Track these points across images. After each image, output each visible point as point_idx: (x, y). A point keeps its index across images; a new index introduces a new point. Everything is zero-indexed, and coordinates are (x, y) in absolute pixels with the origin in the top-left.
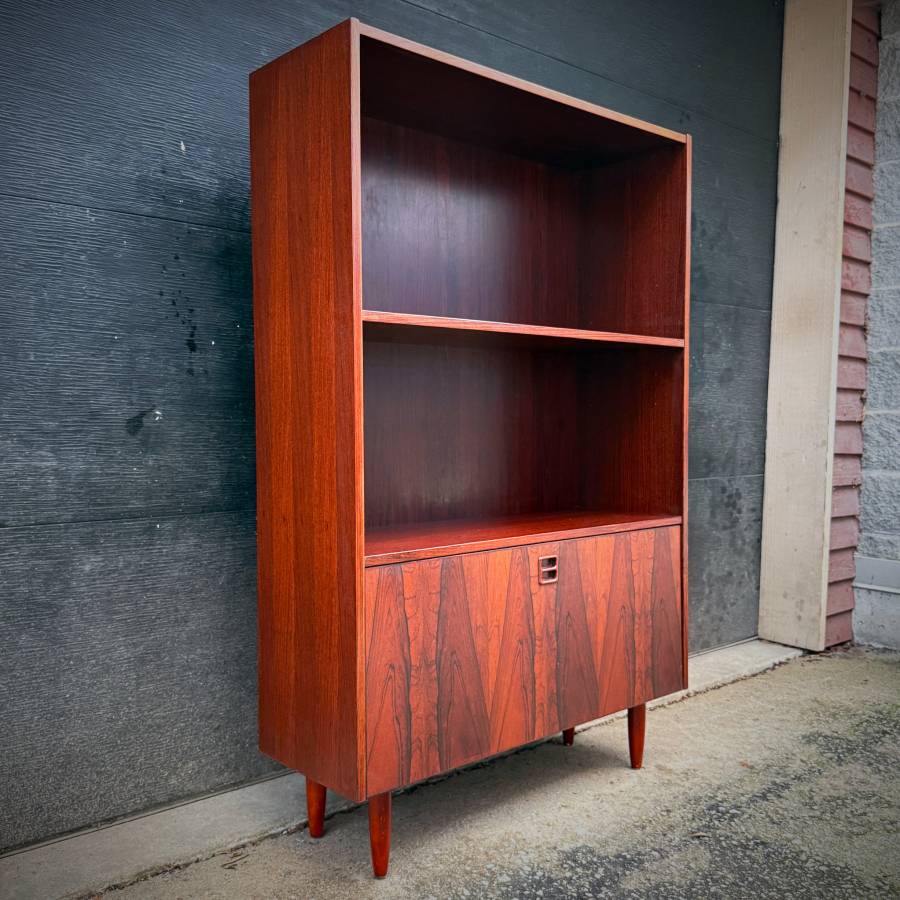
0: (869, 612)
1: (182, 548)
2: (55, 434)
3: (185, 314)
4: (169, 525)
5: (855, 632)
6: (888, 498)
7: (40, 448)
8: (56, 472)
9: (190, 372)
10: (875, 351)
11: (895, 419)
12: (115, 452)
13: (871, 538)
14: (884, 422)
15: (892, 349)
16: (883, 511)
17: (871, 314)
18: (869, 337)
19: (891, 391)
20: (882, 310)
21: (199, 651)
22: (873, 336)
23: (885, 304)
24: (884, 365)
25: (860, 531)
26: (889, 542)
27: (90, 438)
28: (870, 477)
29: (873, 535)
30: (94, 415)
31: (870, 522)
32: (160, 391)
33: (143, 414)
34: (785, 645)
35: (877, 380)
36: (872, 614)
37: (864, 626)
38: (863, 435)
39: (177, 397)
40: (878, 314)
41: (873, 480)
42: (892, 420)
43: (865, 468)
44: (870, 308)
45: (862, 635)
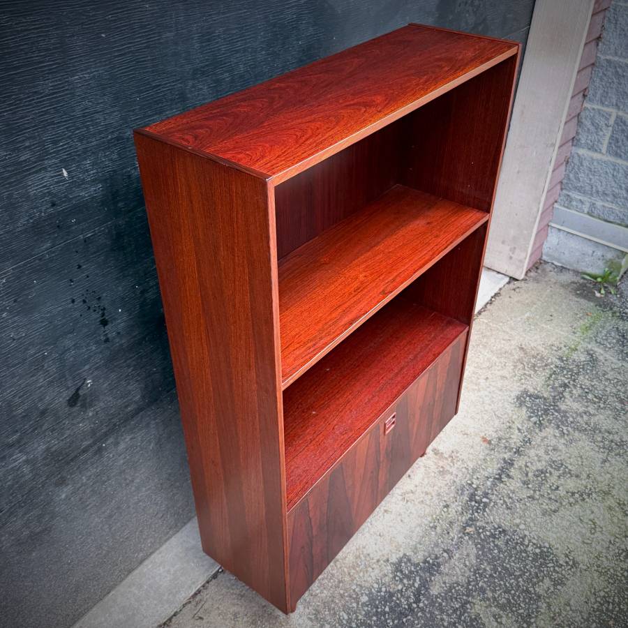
0: (556, 243)
1: (122, 446)
2: (18, 441)
3: (94, 303)
4: (111, 440)
5: (543, 252)
6: (587, 172)
7: (11, 455)
8: (27, 461)
9: (107, 340)
10: (603, 57)
11: (605, 114)
12: (64, 424)
13: (569, 196)
14: (597, 116)
15: (616, 59)
16: (581, 179)
17: (607, 25)
18: (600, 44)
19: (607, 93)
20: (616, 23)
21: (144, 489)
22: (604, 44)
23: (620, 19)
24: (607, 69)
25: (562, 189)
26: (580, 200)
27: (44, 428)
28: (577, 154)
29: (570, 194)
30: (43, 413)
31: (570, 185)
32: (87, 367)
33: (78, 389)
34: (499, 273)
35: (598, 81)
36: (558, 244)
37: (551, 251)
38: (578, 122)
39: (101, 363)
40: (613, 26)
41: (579, 156)
42: (603, 116)
43: (575, 146)
44: (607, 19)
45: (548, 255)
